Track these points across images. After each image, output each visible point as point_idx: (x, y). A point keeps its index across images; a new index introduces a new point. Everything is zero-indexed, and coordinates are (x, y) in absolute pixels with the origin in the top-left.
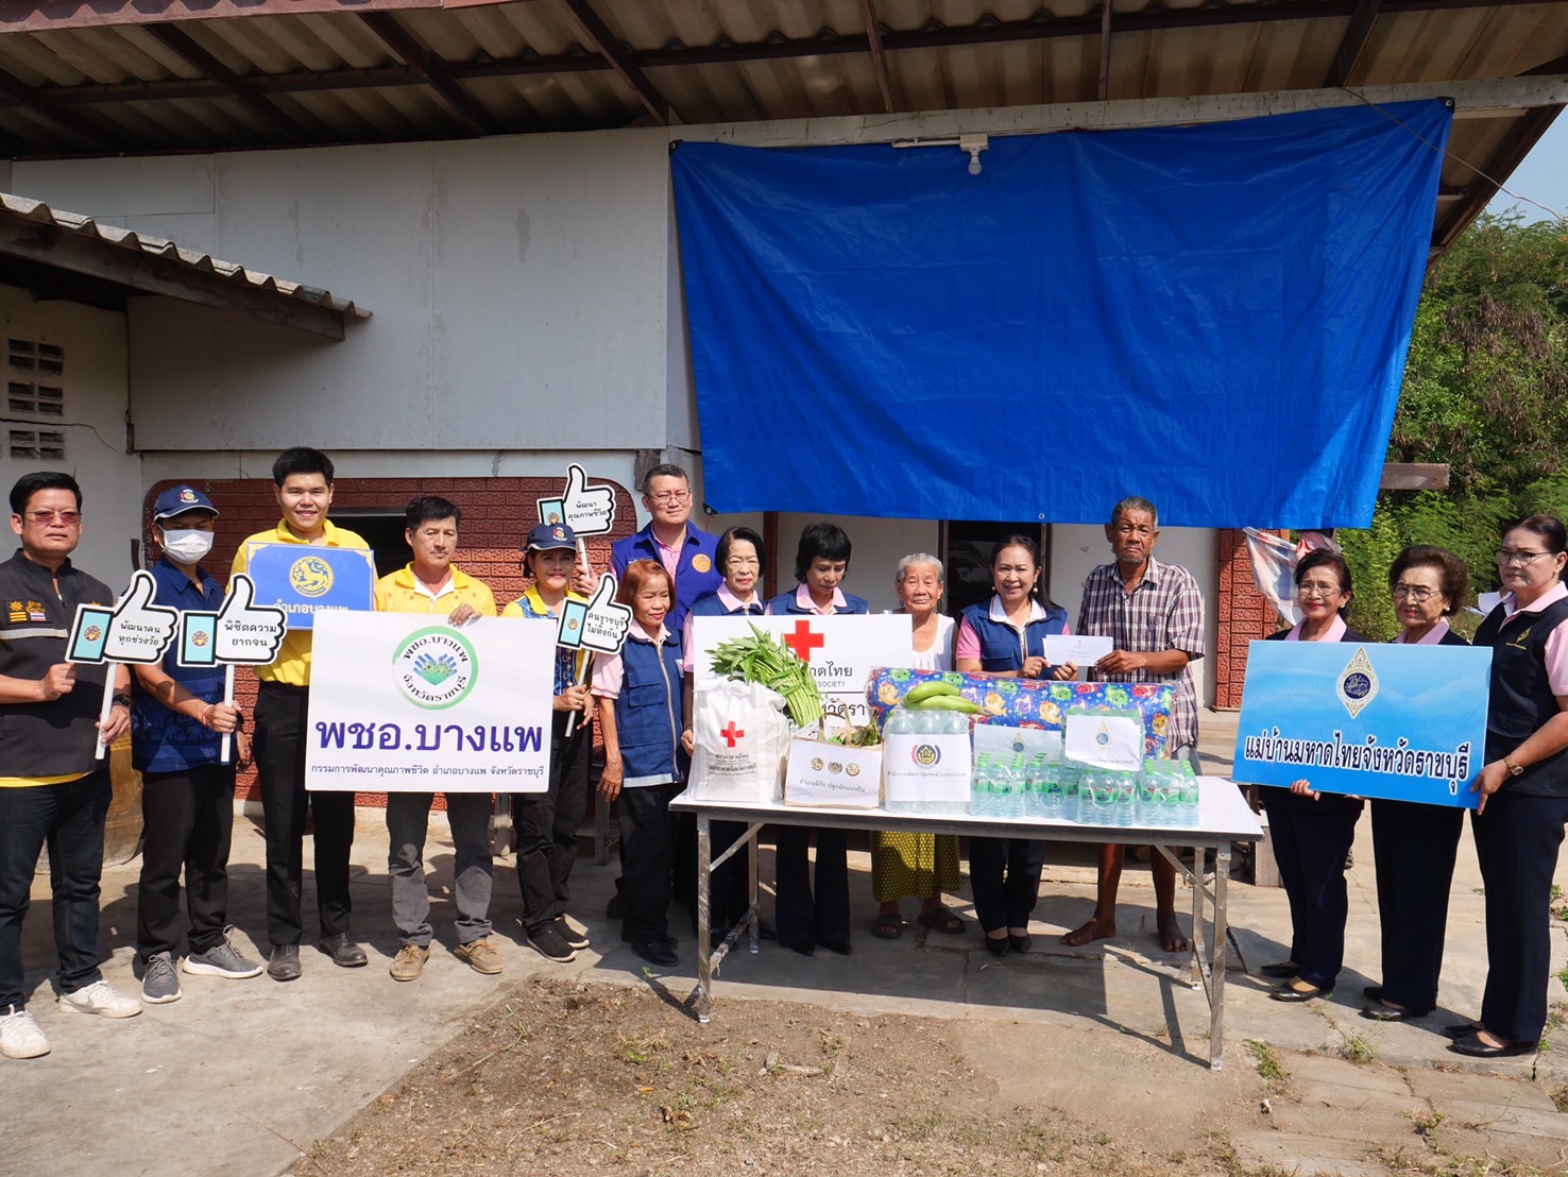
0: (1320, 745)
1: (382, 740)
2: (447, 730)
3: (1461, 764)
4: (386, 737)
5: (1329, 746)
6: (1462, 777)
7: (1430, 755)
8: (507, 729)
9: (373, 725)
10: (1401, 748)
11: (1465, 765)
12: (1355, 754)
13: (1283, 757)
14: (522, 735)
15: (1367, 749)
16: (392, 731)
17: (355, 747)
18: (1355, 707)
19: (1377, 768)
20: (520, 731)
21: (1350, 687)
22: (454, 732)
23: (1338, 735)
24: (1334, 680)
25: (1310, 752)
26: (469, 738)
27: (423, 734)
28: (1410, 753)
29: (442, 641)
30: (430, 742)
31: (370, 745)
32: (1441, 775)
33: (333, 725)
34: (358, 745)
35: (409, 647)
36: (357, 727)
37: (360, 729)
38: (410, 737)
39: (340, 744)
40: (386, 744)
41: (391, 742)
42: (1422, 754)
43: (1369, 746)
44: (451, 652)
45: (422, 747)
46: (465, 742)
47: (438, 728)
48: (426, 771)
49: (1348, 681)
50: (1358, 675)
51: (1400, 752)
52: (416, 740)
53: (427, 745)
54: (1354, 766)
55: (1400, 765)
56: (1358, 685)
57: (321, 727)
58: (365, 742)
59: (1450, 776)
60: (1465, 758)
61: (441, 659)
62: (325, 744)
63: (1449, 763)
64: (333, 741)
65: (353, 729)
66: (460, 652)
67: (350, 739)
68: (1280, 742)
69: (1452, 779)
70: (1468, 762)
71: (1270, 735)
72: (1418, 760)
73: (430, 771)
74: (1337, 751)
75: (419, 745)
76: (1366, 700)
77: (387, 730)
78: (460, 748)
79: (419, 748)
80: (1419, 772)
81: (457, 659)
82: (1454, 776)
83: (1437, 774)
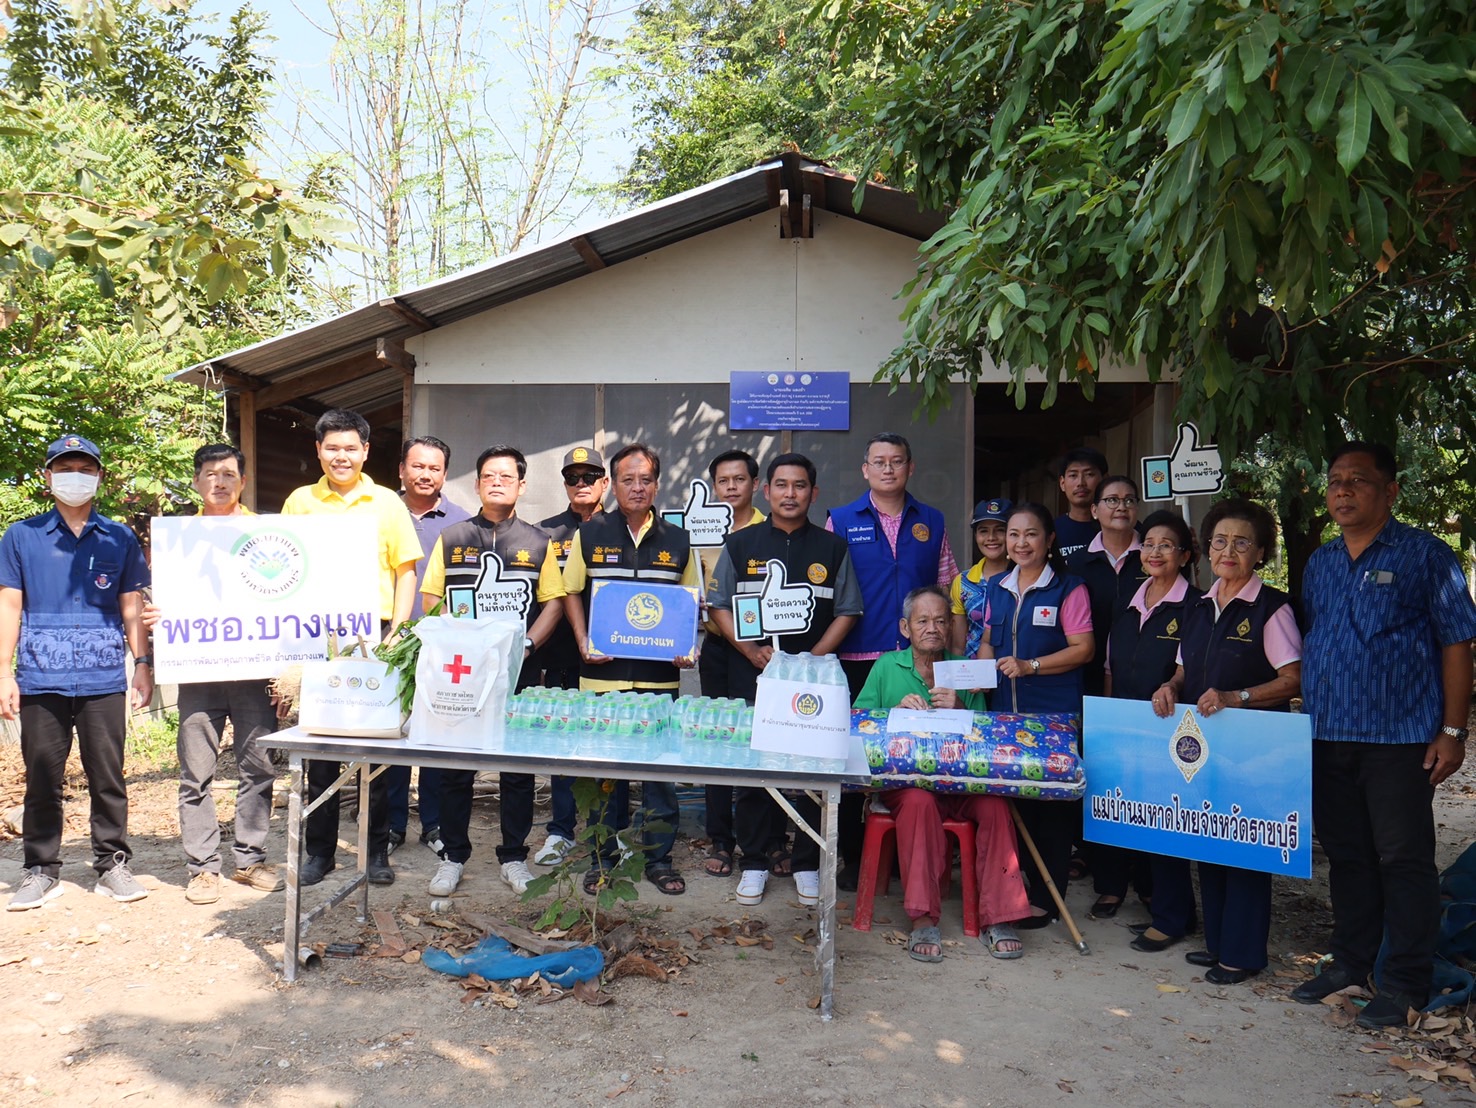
0: (1161, 808)
1: (226, 633)
2: (285, 620)
3: (1291, 834)
4: (229, 630)
5: (1169, 809)
6: (1293, 846)
7: (1262, 823)
8: (339, 616)
9: (216, 620)
10: (1234, 815)
11: (1295, 834)
12: (1193, 819)
13: (1128, 819)
14: (354, 621)
15: (1204, 814)
16: (234, 624)
17: (200, 641)
18: (1189, 771)
19: (1215, 834)
20: (352, 618)
21: (1182, 750)
22: (292, 622)
23: (1176, 799)
24: (1167, 742)
25: (1153, 815)
26: (306, 626)
27: (263, 624)
28: (1243, 820)
29: (274, 539)
30: (271, 631)
31: (214, 638)
32: (1273, 843)
33: (178, 622)
34: (204, 639)
35: (243, 546)
36: (200, 622)
37: (203, 624)
38: (251, 628)
39: (186, 638)
40: (230, 636)
41: (235, 634)
42: (1255, 822)
43: (1205, 811)
44: (284, 549)
45: (264, 637)
46: (303, 630)
47: (277, 618)
48: (268, 659)
49: (1179, 744)
50: (1189, 738)
51: (1234, 819)
52: (257, 631)
53: (267, 634)
54: (1194, 831)
55: (1236, 832)
56: (1189, 749)
57: (167, 625)
58: (209, 635)
59: (1282, 844)
60: (1294, 827)
61: (274, 555)
62: (171, 639)
63: (1280, 832)
64: (179, 637)
65: (197, 625)
66: (291, 548)
67: (195, 634)
68: (1123, 803)
69: (1284, 848)
70: (1297, 831)
71: (1113, 796)
72: (1252, 828)
73: (273, 659)
74: (1177, 816)
75: (261, 634)
76: (1199, 764)
77: (229, 623)
78: (298, 636)
79: (261, 638)
80: (1254, 840)
81: (290, 555)
82: (1285, 845)
83: (1270, 843)
